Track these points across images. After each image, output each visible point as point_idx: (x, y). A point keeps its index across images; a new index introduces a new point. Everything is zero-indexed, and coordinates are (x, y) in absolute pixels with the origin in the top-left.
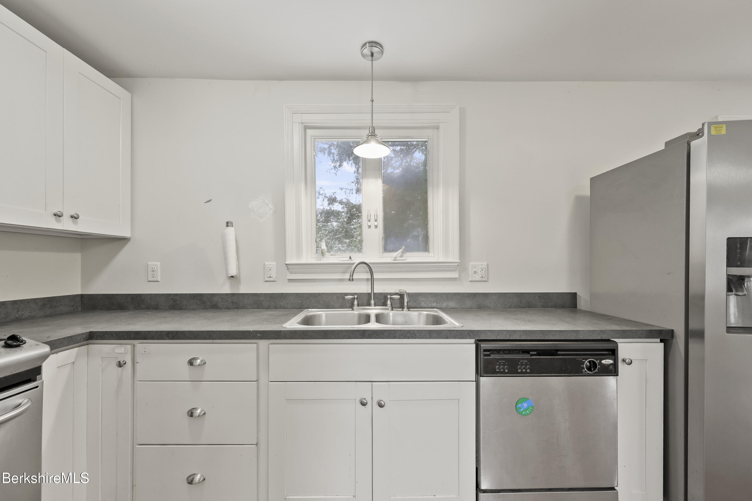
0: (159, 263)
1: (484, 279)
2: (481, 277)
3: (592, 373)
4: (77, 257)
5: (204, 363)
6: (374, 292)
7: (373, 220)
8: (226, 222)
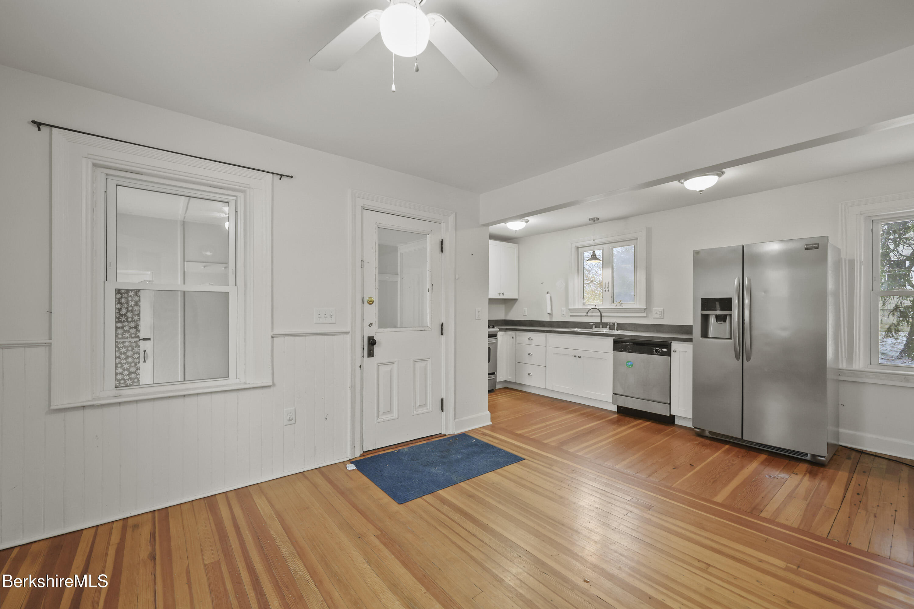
0: (526, 308)
1: (661, 317)
2: (659, 316)
3: (657, 354)
4: (504, 306)
5: (532, 340)
6: (602, 322)
7: (607, 288)
8: (547, 292)
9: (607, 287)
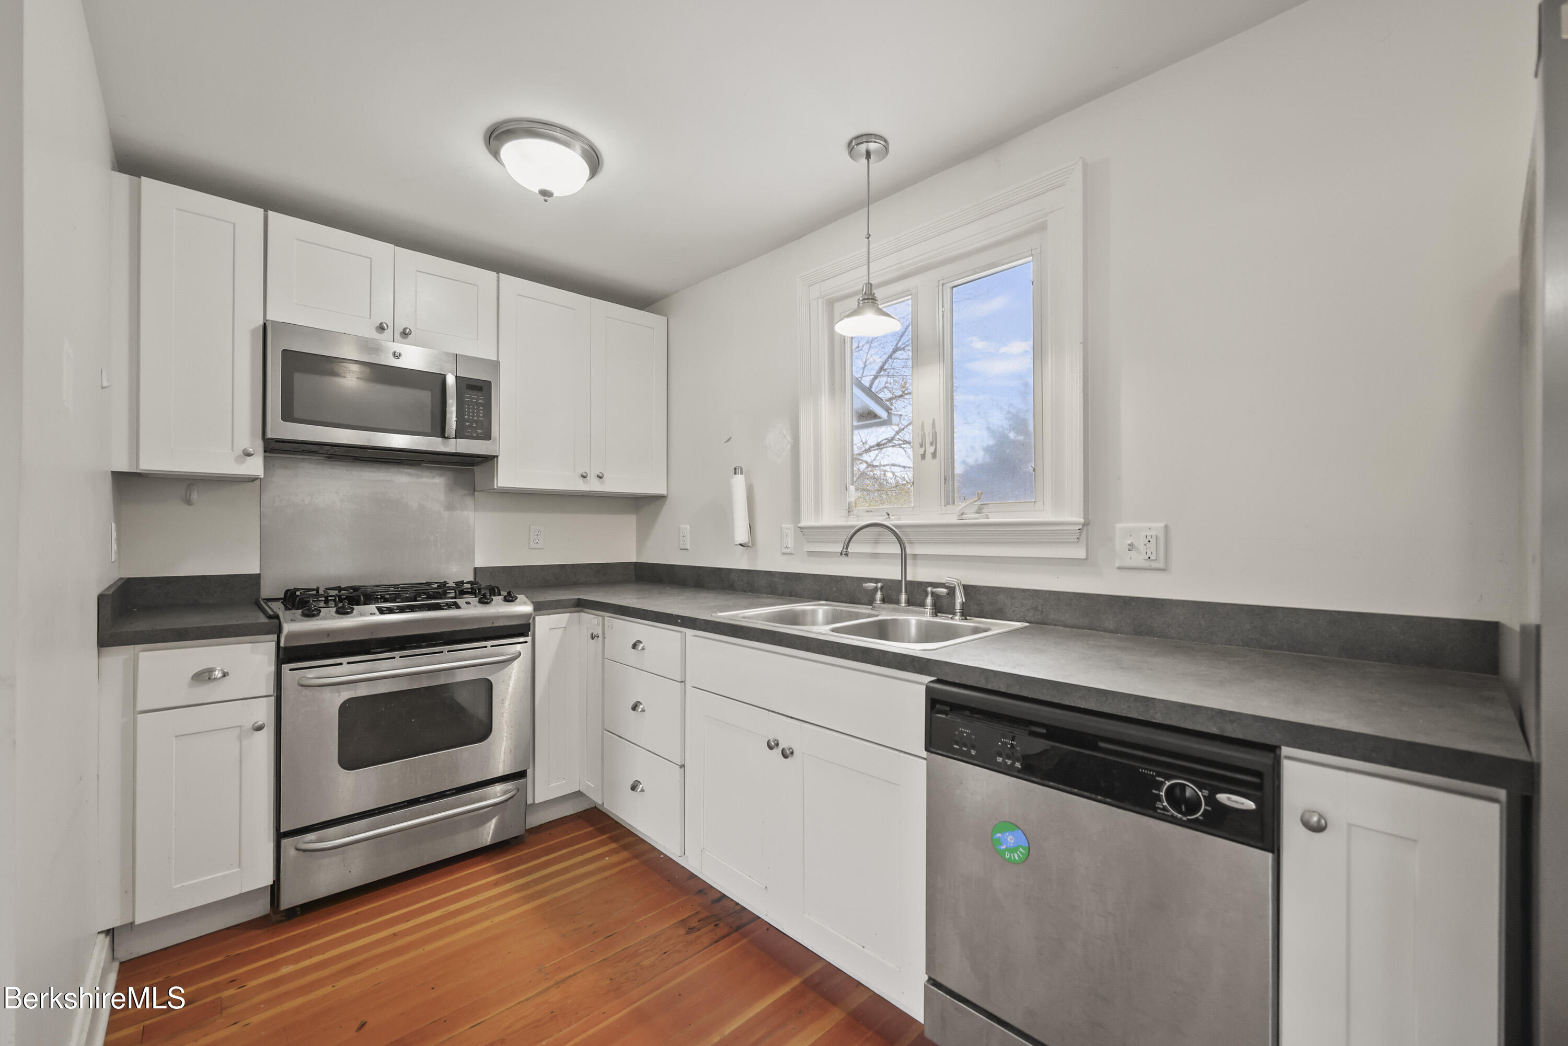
0: (689, 526)
1: (1154, 565)
2: (1145, 560)
3: (1185, 819)
5: (643, 649)
6: (908, 579)
7: (928, 444)
8: (734, 467)
9: (928, 439)
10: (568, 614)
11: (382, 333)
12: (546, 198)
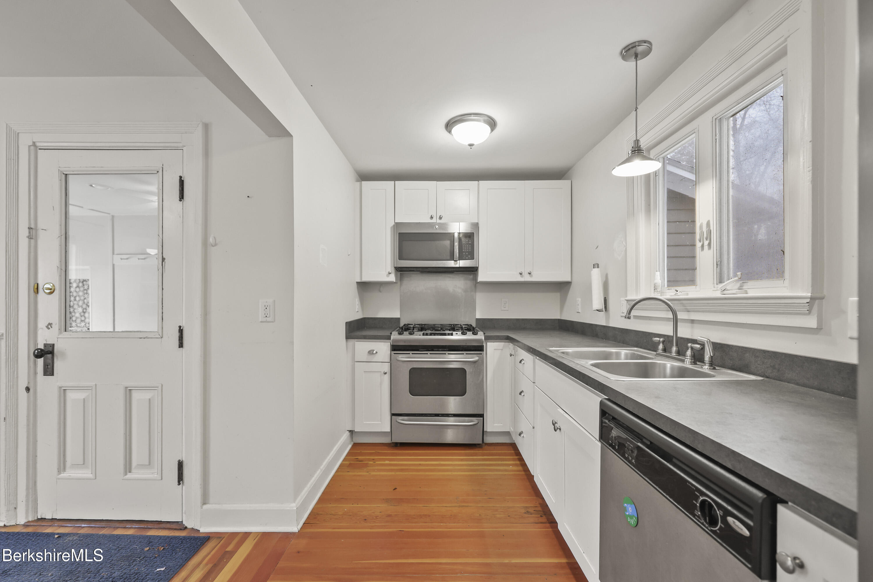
0: (580, 299)
3: (709, 528)
4: (559, 295)
5: (524, 364)
7: (704, 239)
8: (593, 264)
9: (705, 236)
10: (504, 343)
11: (432, 219)
12: (471, 147)
